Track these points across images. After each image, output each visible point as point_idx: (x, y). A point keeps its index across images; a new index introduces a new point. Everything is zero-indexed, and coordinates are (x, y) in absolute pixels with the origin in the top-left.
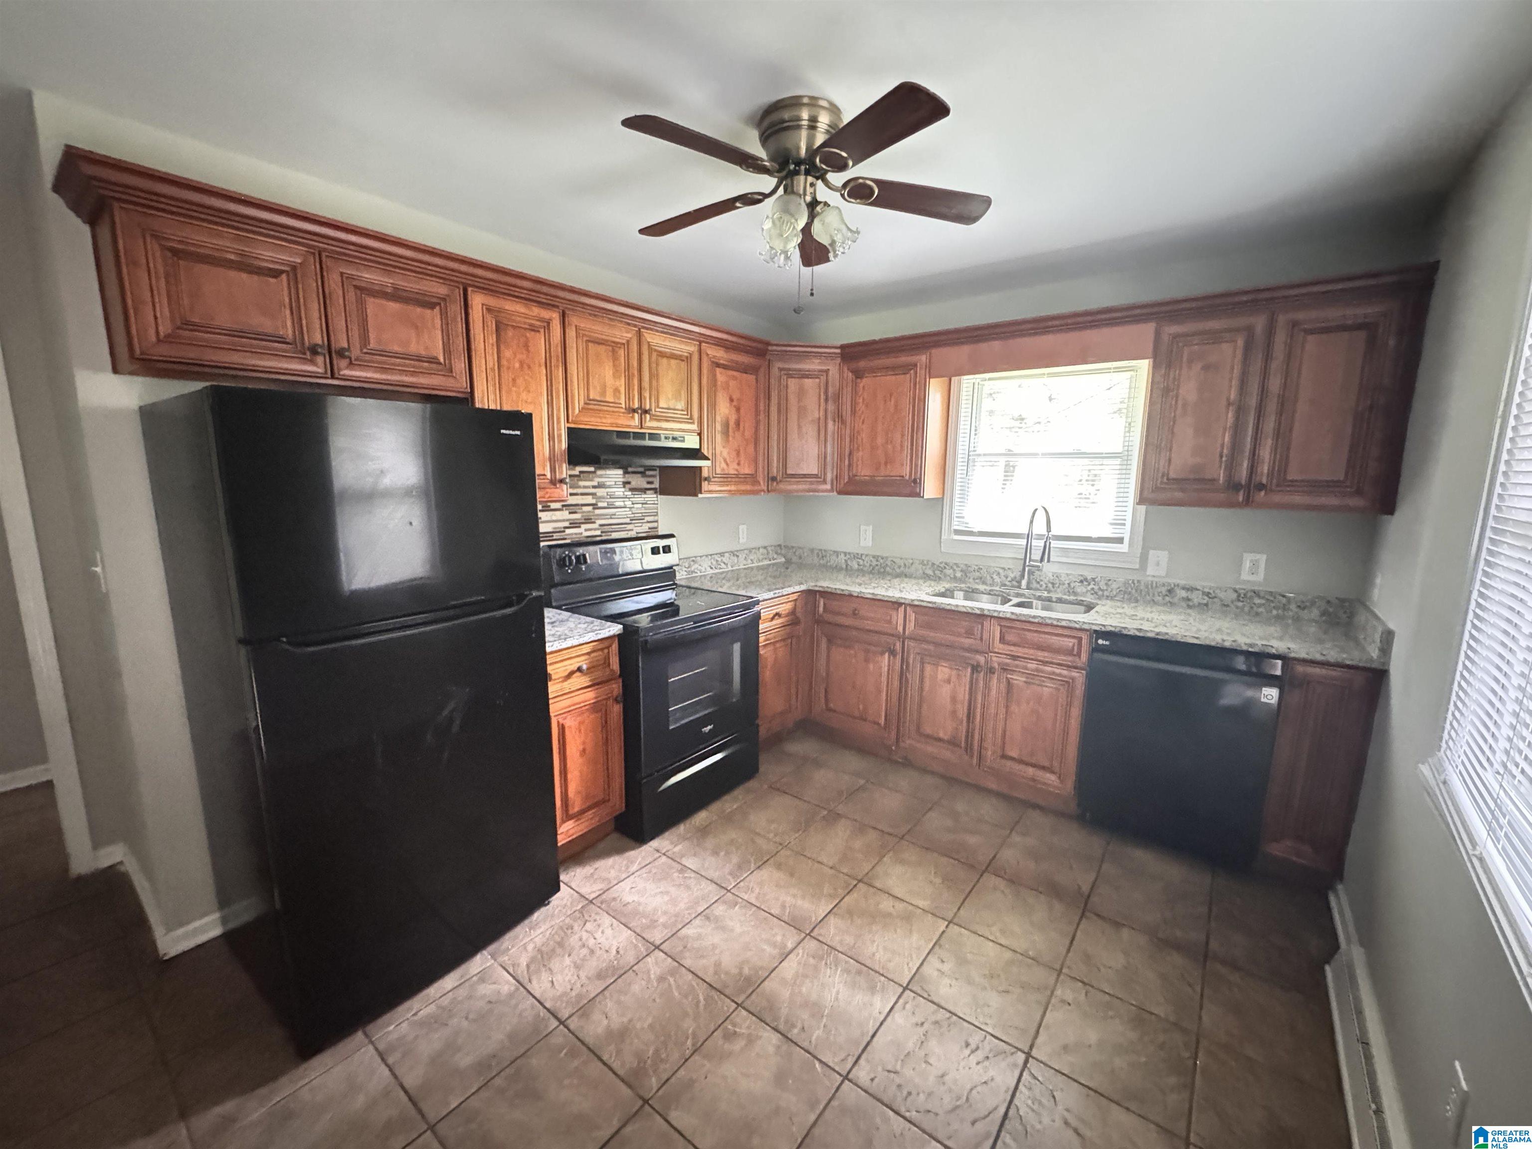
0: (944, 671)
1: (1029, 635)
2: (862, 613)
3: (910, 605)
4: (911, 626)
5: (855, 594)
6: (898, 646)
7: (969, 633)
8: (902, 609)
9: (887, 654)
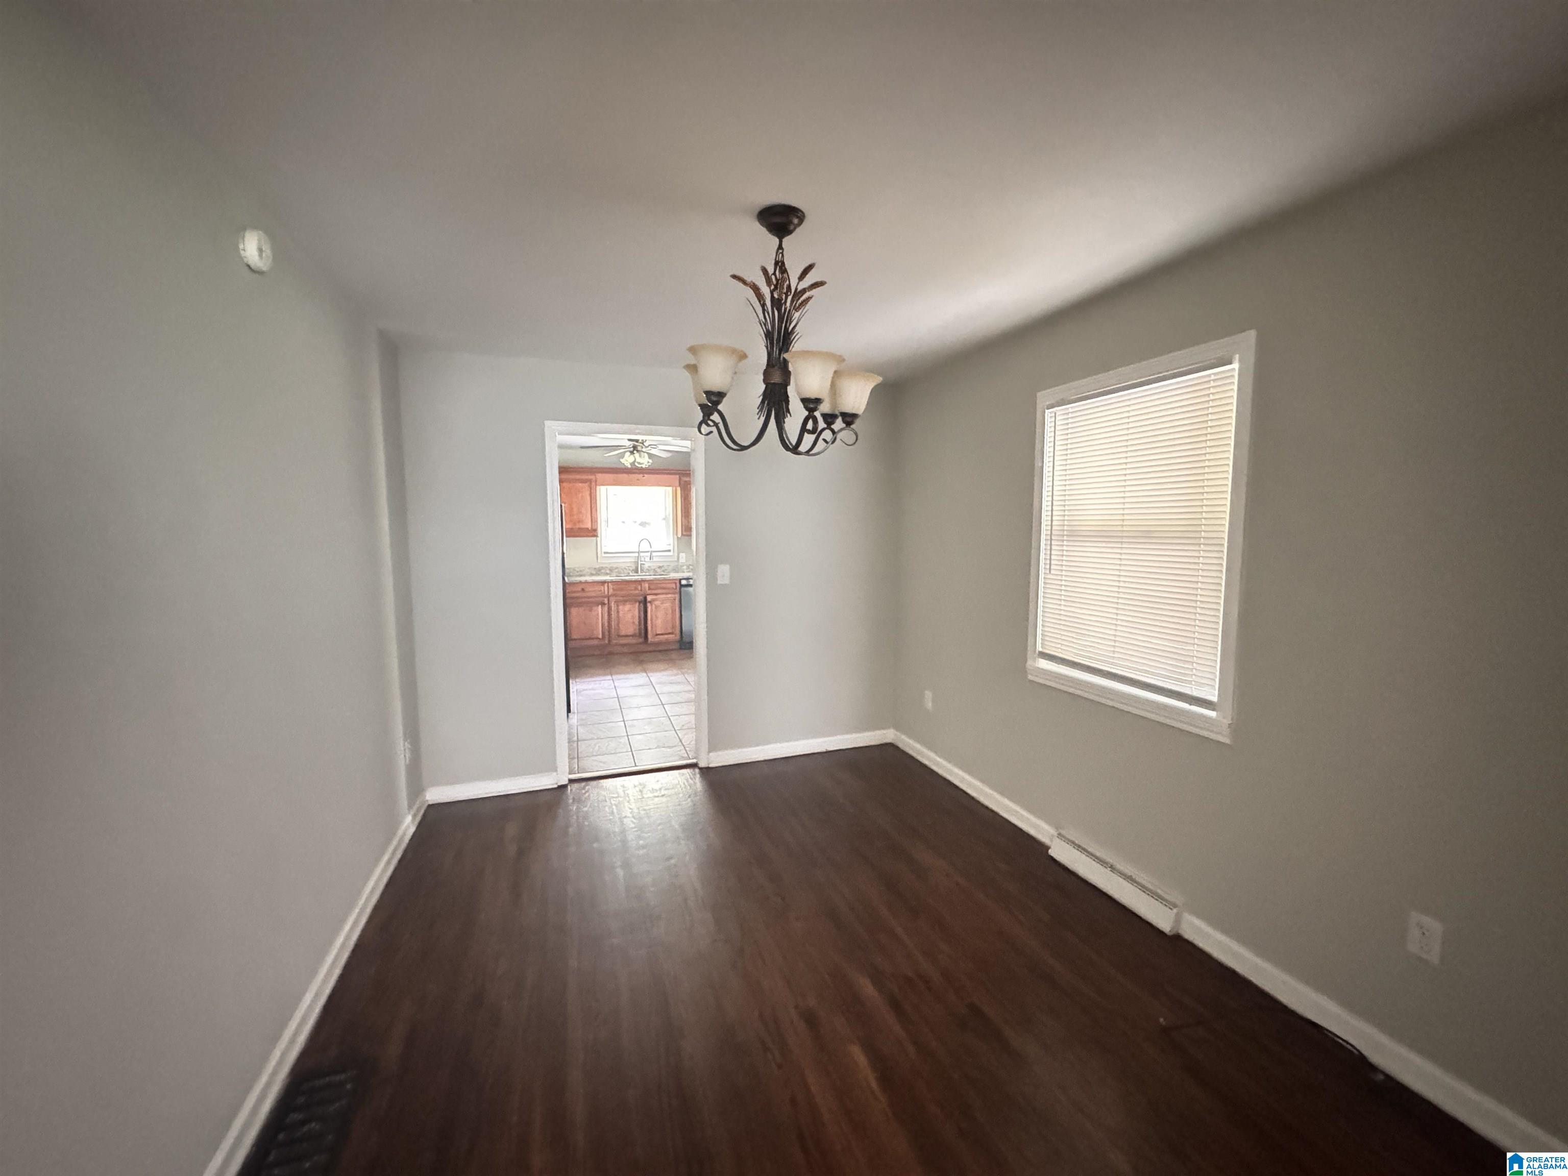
0: (628, 607)
1: (659, 585)
2: (586, 590)
3: (610, 582)
4: (611, 591)
5: (583, 581)
6: (606, 601)
7: (636, 589)
8: (606, 585)
9: (600, 606)
